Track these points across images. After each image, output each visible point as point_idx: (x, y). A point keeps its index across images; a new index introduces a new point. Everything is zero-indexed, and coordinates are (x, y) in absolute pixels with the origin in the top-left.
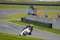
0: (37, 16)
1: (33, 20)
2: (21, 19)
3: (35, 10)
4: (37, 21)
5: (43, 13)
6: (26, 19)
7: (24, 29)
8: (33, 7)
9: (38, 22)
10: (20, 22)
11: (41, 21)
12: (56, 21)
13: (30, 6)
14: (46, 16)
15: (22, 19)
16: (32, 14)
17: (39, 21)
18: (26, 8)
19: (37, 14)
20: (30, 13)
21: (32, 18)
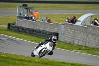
0: (33, 20)
1: (27, 27)
2: (7, 26)
3: (31, 11)
4: (34, 29)
5: (44, 16)
6: (16, 25)
7: (40, 45)
8: (26, 6)
9: (36, 31)
10: (5, 30)
11: (41, 28)
12: (65, 28)
13: (21, 4)
14: (49, 21)
15: (9, 25)
16: (26, 18)
17: (36, 28)
18: (16, 7)
19: (33, 18)
20: (22, 16)
21: (26, 24)
